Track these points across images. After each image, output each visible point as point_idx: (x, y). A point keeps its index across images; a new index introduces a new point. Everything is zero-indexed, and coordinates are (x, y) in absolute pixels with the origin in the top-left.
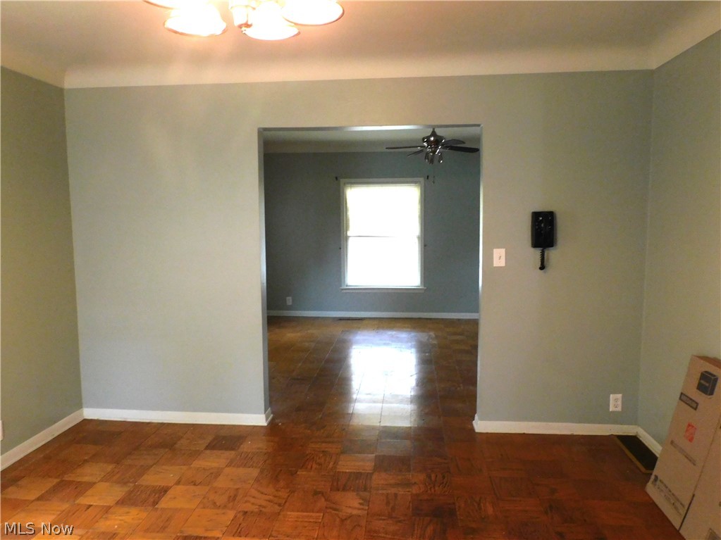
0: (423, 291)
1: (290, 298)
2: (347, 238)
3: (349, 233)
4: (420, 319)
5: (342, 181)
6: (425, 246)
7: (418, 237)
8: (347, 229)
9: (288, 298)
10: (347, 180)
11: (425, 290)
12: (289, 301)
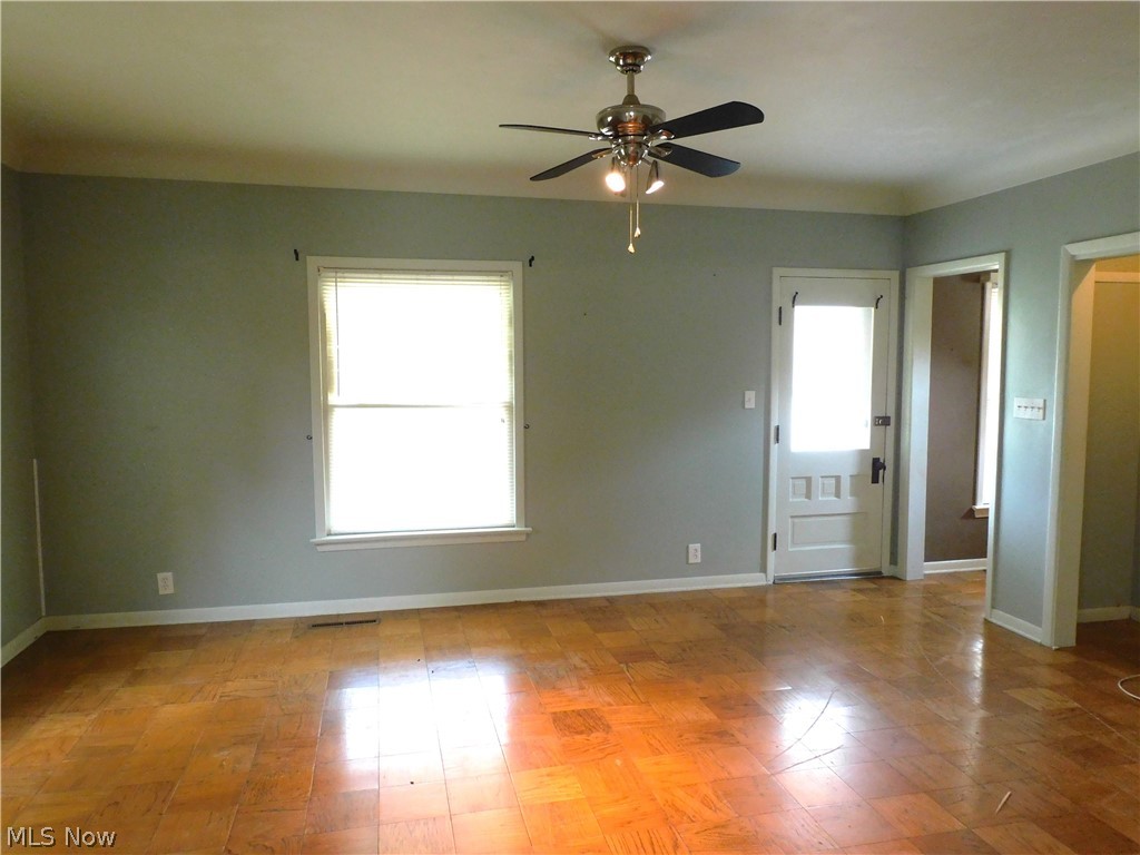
0: (523, 538)
1: (169, 575)
2: (327, 410)
3: (333, 399)
4: (517, 604)
5: (312, 262)
6: (526, 427)
7: (509, 407)
8: (327, 387)
9: (160, 576)
10: (328, 261)
11: (528, 535)
12: (166, 582)
